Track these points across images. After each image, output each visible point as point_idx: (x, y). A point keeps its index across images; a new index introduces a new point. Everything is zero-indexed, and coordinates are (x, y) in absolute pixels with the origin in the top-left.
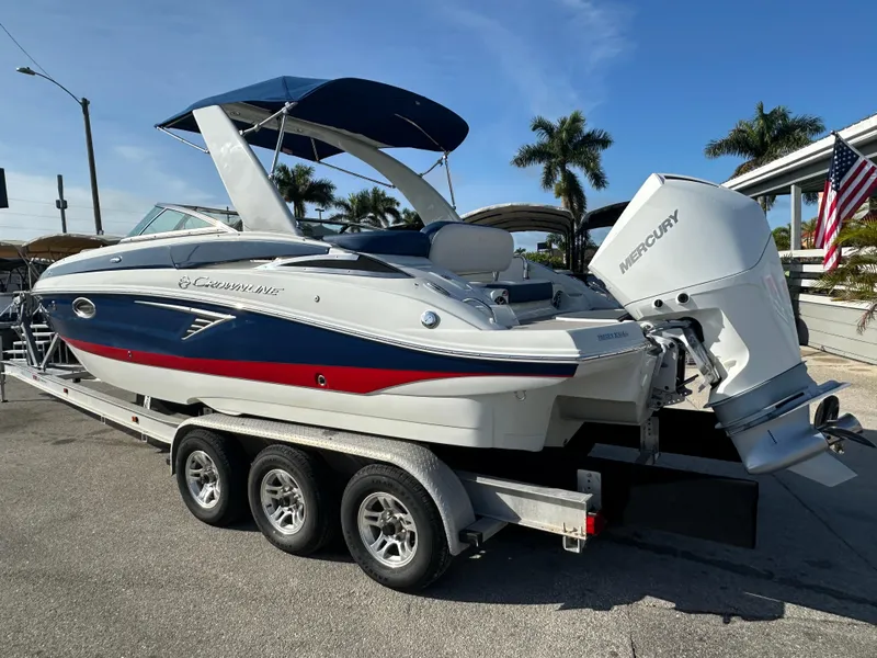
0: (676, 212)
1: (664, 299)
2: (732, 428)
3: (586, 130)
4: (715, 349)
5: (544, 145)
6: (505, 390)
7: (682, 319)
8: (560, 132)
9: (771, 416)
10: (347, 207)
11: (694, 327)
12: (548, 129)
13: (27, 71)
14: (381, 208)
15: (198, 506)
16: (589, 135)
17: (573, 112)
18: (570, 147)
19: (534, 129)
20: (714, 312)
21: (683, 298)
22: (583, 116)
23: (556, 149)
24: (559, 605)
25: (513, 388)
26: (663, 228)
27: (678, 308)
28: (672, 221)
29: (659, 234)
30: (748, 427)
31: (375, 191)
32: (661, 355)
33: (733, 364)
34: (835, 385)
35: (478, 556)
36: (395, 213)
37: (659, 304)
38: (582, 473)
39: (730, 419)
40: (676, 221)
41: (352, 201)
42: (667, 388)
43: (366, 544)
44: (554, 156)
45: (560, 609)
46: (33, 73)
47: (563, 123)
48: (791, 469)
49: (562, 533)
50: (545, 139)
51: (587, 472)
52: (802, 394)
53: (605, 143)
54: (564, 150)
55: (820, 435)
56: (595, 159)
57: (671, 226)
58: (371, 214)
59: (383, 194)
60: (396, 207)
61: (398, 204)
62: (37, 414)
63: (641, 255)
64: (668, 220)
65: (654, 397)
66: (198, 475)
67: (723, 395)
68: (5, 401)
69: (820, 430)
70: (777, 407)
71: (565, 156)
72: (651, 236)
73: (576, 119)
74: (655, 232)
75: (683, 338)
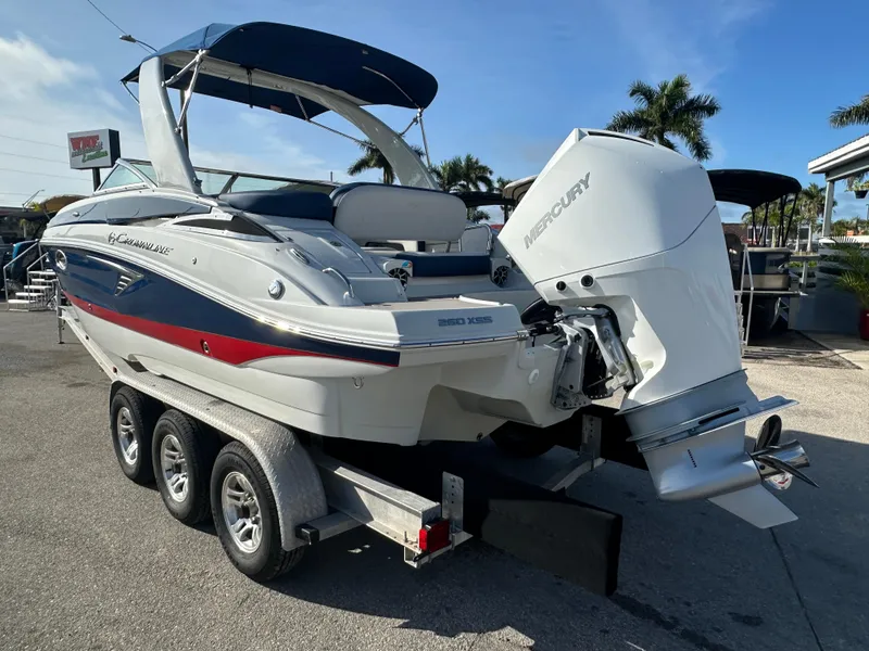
0: (588, 176)
1: (566, 280)
2: (646, 441)
3: (691, 95)
4: (631, 345)
5: (643, 112)
6: (342, 375)
7: (597, 306)
8: (659, 98)
9: (692, 433)
10: (439, 174)
11: (608, 317)
12: (647, 94)
13: (128, 39)
14: (473, 176)
15: (124, 460)
16: (692, 102)
17: (676, 76)
18: (671, 115)
19: (632, 94)
20: (624, 299)
21: (587, 281)
22: (688, 80)
23: (656, 116)
24: (401, 622)
25: (350, 374)
26: (571, 195)
27: (583, 293)
28: (582, 187)
29: (566, 202)
30: (663, 441)
31: (469, 159)
32: (565, 348)
33: (650, 365)
34: (780, 402)
35: (358, 551)
36: (488, 182)
37: (561, 286)
38: (448, 477)
39: (644, 429)
40: (587, 187)
41: (444, 168)
42: (571, 387)
43: (228, 523)
44: (651, 124)
45: (401, 627)
46: (133, 41)
47: (663, 88)
48: (712, 500)
49: (403, 543)
50: (643, 105)
51: (452, 477)
52: (737, 410)
53: (711, 109)
54: (664, 117)
55: (751, 463)
56: (696, 128)
57: (581, 192)
58: (462, 182)
59: (477, 162)
60: (488, 175)
61: (491, 173)
62: (77, 357)
63: (546, 227)
64: (578, 186)
65: (559, 396)
66: (127, 430)
67: (633, 401)
68: (61, 343)
69: (753, 458)
70: (702, 422)
71: (663, 124)
72: (558, 205)
73: (679, 84)
74: (562, 199)
75: (593, 329)
